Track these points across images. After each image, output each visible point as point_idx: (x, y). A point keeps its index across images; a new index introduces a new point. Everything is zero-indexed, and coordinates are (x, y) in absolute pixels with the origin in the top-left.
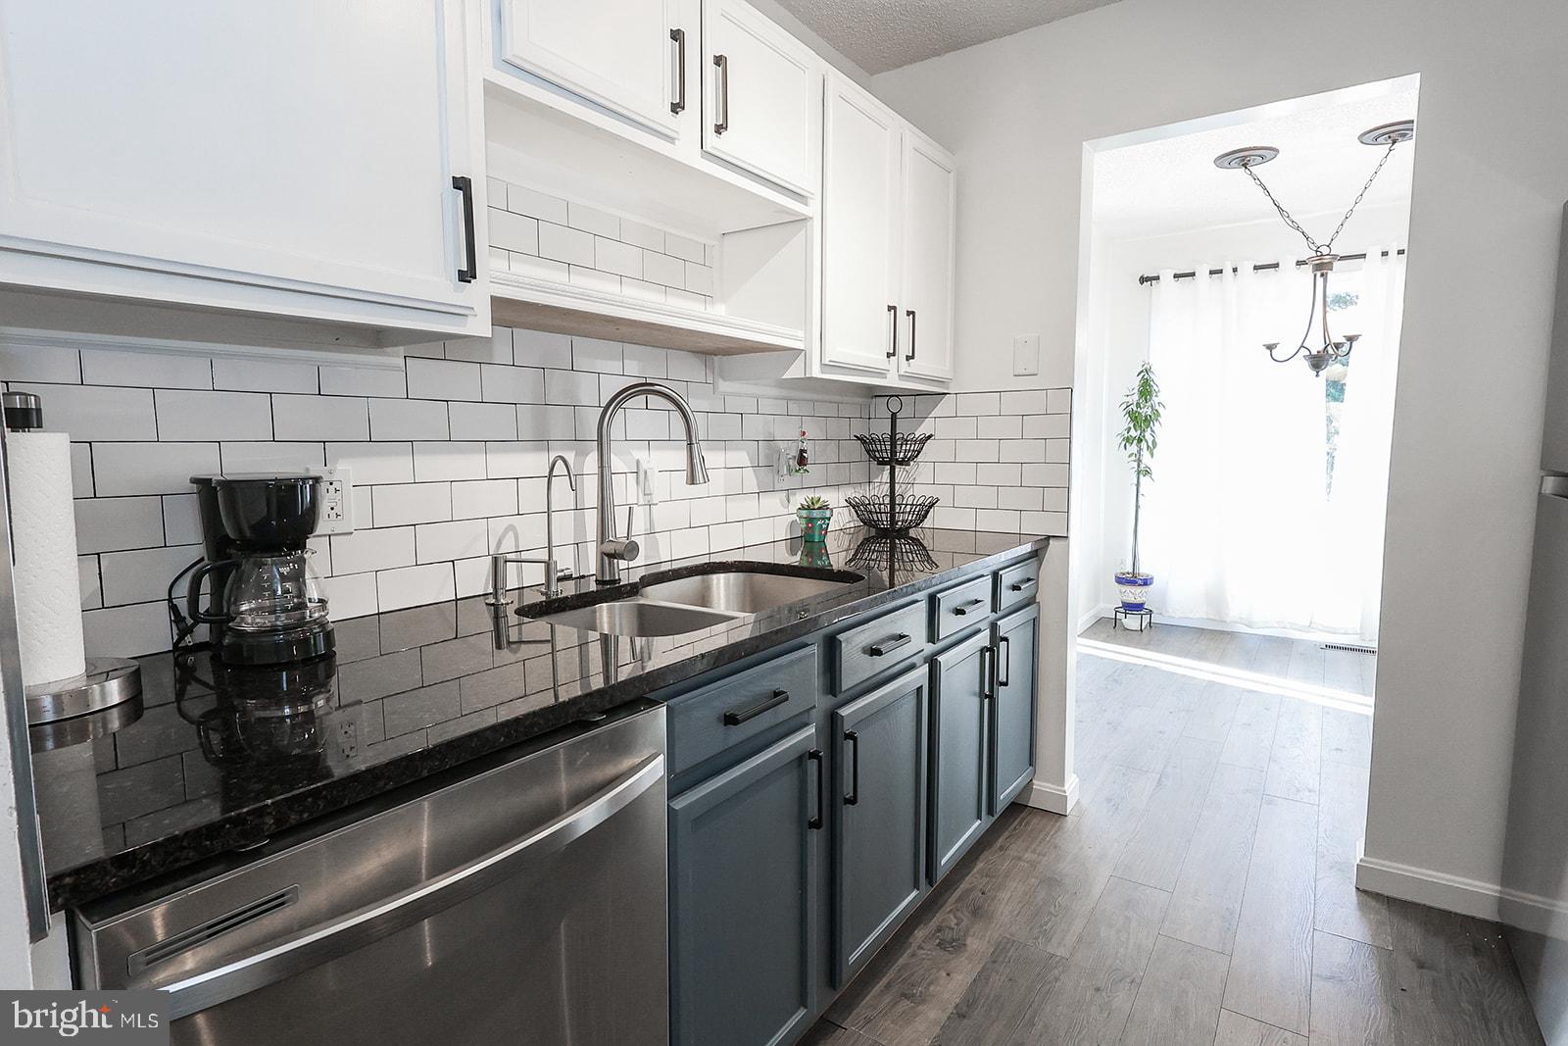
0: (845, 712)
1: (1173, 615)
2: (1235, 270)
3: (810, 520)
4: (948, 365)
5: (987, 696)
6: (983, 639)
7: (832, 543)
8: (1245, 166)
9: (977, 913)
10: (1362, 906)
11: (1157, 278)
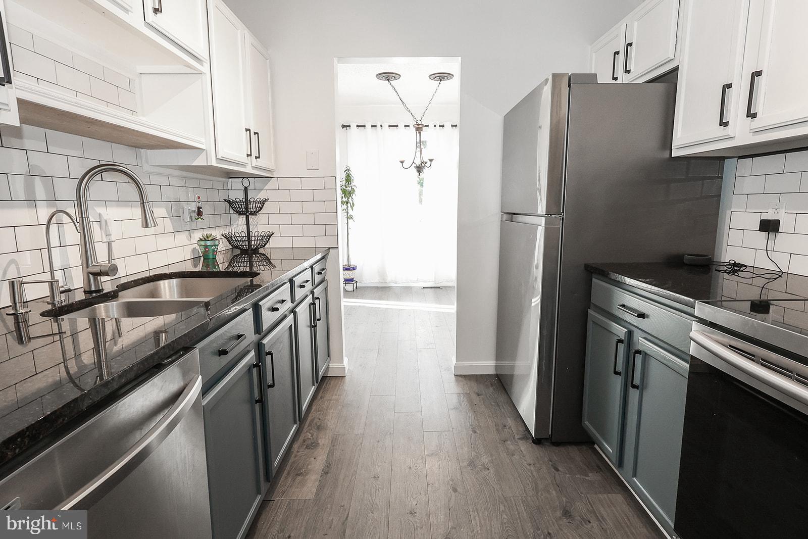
0: (265, 341)
1: (365, 282)
2: (381, 126)
3: (206, 247)
4: (273, 162)
5: (313, 326)
6: (309, 299)
7: (220, 258)
8: (388, 80)
9: (319, 428)
10: (457, 380)
11: (349, 126)
